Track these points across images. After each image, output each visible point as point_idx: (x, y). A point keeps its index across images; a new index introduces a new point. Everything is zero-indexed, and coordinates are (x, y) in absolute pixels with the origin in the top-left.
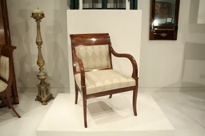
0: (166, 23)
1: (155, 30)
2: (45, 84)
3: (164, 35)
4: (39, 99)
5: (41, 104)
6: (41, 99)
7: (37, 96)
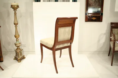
0: (98, 11)
1: (89, 16)
2: (20, 49)
3: (94, 18)
4: (16, 59)
5: (17, 62)
6: (17, 58)
7: (15, 57)
